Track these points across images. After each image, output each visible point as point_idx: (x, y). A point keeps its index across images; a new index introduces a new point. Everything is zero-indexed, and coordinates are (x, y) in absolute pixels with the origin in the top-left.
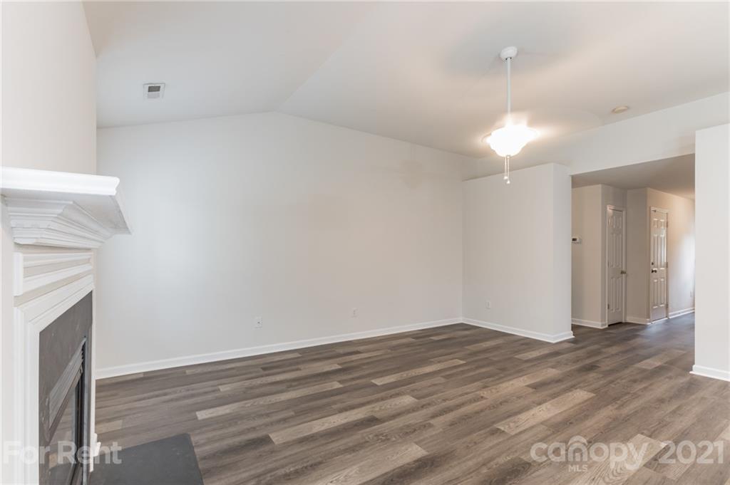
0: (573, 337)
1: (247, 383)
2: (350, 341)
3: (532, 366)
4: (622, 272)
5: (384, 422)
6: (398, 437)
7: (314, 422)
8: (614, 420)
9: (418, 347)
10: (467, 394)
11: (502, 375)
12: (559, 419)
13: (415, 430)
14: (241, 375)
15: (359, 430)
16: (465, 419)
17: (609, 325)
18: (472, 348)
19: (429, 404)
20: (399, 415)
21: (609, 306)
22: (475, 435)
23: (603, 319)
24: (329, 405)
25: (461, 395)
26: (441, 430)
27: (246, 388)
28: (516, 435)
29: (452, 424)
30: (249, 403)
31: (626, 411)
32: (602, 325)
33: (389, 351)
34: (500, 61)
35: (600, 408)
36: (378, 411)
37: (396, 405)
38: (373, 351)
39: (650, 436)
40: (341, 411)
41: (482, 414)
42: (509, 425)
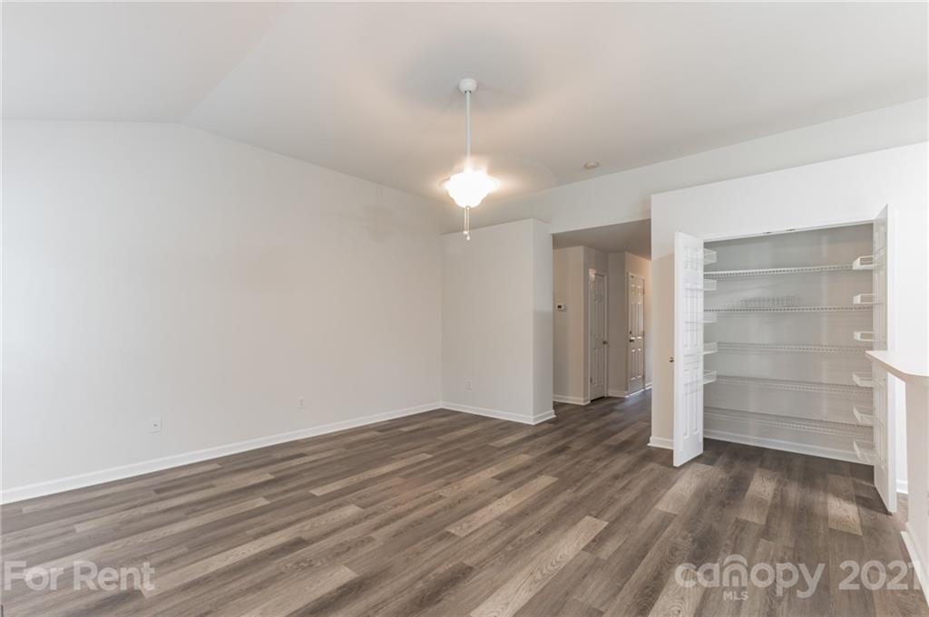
0: (555, 416)
1: (125, 515)
2: (297, 441)
3: (505, 453)
4: (604, 343)
5: (313, 543)
6: (324, 560)
7: (214, 557)
8: (569, 504)
9: (381, 442)
10: (424, 494)
11: (469, 468)
12: (516, 511)
13: (349, 548)
14: (117, 504)
15: (275, 559)
16: (413, 526)
17: (592, 401)
18: (444, 438)
19: (375, 513)
20: (335, 531)
21: (591, 380)
22: (420, 543)
23: (585, 395)
24: (242, 530)
25: (417, 497)
26: (382, 544)
27: (121, 523)
28: (467, 536)
29: (397, 534)
30: (119, 544)
31: (583, 492)
32: (585, 401)
33: (344, 450)
34: (460, 94)
35: (558, 494)
36: (308, 531)
37: (333, 519)
38: (323, 452)
39: (596, 517)
40: (257, 537)
41: (435, 517)
42: (461, 526)
